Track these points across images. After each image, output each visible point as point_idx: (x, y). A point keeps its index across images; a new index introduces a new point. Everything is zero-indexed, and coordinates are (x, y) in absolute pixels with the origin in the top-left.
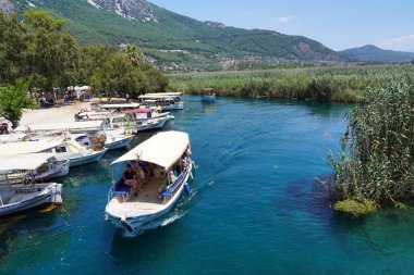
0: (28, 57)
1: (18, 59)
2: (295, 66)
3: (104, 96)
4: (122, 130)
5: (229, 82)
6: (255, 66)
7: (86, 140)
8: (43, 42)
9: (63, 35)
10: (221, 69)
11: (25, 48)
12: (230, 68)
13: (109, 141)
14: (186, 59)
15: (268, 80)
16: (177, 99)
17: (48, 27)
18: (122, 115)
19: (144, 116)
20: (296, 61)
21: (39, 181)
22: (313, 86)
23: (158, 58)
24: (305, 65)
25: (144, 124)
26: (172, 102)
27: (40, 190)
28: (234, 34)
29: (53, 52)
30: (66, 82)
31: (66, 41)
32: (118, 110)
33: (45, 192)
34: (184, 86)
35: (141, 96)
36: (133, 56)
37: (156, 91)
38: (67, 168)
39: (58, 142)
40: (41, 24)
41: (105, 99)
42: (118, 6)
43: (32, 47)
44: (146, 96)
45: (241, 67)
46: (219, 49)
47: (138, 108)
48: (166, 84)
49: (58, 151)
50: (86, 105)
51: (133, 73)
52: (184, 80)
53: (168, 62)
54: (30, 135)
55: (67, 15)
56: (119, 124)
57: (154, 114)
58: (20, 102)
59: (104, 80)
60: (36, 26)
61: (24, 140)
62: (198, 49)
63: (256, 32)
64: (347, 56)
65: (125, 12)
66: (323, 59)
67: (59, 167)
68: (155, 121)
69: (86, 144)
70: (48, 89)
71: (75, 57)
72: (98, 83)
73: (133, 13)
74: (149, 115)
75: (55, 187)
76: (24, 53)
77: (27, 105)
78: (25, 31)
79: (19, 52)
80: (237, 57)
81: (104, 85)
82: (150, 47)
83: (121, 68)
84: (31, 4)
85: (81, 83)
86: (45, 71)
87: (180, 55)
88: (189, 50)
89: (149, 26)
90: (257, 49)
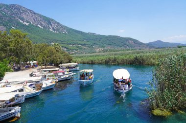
0: (10, 49)
1: (6, 50)
2: (128, 50)
3: (44, 65)
4: (51, 81)
5: (99, 58)
6: (110, 51)
7: (34, 86)
8: (17, 42)
9: (26, 40)
10: (95, 52)
11: (9, 45)
12: (100, 52)
13: (44, 86)
14: (80, 49)
15: (116, 56)
16: (77, 66)
17: (20, 37)
18: (52, 74)
19: (61, 74)
20: (128, 48)
21: (10, 106)
22: (136, 59)
23: (68, 48)
24: (132, 50)
25: (62, 77)
26: (74, 67)
27: (10, 110)
28: (101, 37)
29: (21, 47)
30: (27, 60)
31: (27, 42)
32: (50, 71)
33: (13, 111)
34: (79, 60)
35: (60, 65)
36: (57, 48)
37: (67, 63)
38: (24, 99)
39: (20, 87)
40: (17, 35)
41: (44, 67)
42: (51, 27)
43: (12, 45)
44: (62, 65)
45: (104, 51)
46: (94, 44)
47: (58, 70)
48: (71, 60)
49: (19, 91)
50: (35, 70)
51: (57, 55)
52: (80, 57)
53: (72, 50)
54: (7, 84)
55: (28, 32)
56: (50, 78)
57: (66, 73)
58: (5, 69)
59: (44, 58)
60: (15, 36)
61: (4, 86)
62: (85, 44)
63: (110, 37)
64: (150, 45)
65: (54, 29)
66: (139, 47)
67: (20, 99)
68: (67, 76)
70: (18, 63)
71: (31, 49)
72: (41, 60)
73: (57, 30)
74: (64, 74)
75: (18, 108)
76: (8, 48)
77: (7, 70)
78: (9, 38)
79: (6, 47)
80: (103, 47)
81: (43, 60)
82: (64, 44)
83: (51, 53)
84: (13, 28)
85: (33, 60)
86: (17, 55)
87: (78, 47)
88: (81, 44)
89: (64, 35)
90: (111, 43)
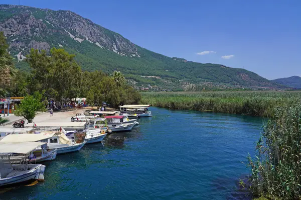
0: (48, 77)
1: (43, 79)
3: (96, 106)
4: (98, 130)
5: (185, 99)
6: (207, 89)
7: (73, 135)
8: (59, 68)
9: (73, 64)
10: (183, 90)
11: (48, 72)
12: (189, 90)
13: (88, 137)
14: (158, 83)
15: (213, 99)
17: (63, 59)
18: (103, 119)
19: (117, 121)
20: (238, 86)
21: (33, 163)
22: (247, 105)
23: (138, 81)
25: (118, 127)
27: (29, 169)
28: (193, 66)
29: (65, 75)
30: (72, 95)
31: (74, 68)
32: (101, 115)
33: (32, 171)
34: (154, 101)
35: (121, 107)
36: (118, 79)
37: (132, 104)
38: (55, 154)
39: (50, 135)
40: (60, 57)
41: (96, 108)
42: (115, 47)
43: (52, 71)
44: (125, 106)
45: (197, 89)
46: (182, 77)
47: (114, 114)
48: (139, 99)
49: (52, 141)
50: (81, 111)
51: (116, 90)
52: (155, 97)
53: (146, 84)
54: (35, 130)
55: (81, 52)
56: (99, 125)
57: (126, 120)
58: (35, 107)
59: (96, 94)
60: (57, 58)
61: (31, 132)
62: (167, 76)
63: (209, 65)
65: (119, 50)
67: (49, 153)
68: (125, 125)
69: (73, 138)
70: (58, 99)
71: (79, 78)
72: (92, 96)
73: (124, 51)
75: (41, 167)
76: (46, 75)
77: (38, 109)
78: (49, 61)
79: (43, 74)
80: (195, 82)
81: (95, 97)
82: (134, 74)
83: (108, 87)
84: (60, 45)
85: (81, 96)
86: (58, 88)
87: (154, 79)
88: (161, 76)
89: (134, 59)
90: (210, 77)
